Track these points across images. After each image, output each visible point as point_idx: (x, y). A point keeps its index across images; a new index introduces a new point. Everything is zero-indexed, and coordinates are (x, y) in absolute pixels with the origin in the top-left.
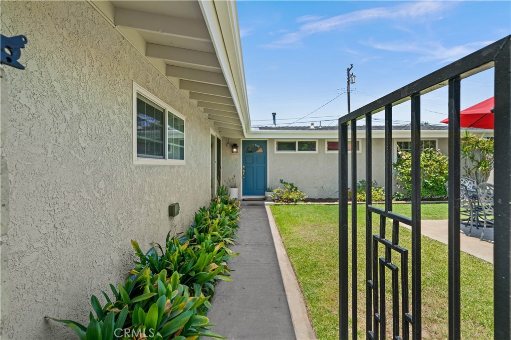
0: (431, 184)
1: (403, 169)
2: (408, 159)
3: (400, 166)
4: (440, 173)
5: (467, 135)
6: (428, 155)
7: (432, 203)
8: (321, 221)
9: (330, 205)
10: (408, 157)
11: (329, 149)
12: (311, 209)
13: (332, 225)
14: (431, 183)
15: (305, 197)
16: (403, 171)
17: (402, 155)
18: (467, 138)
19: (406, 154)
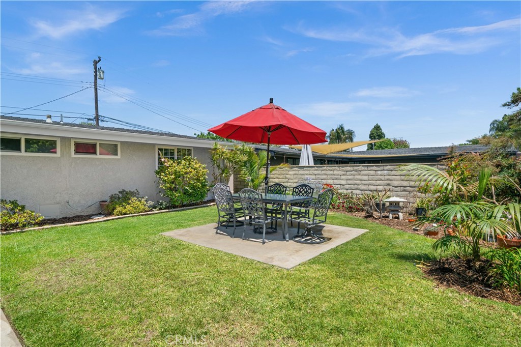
0: (190, 191)
1: (166, 176)
2: (170, 167)
3: (163, 174)
4: (197, 179)
5: (216, 146)
6: (188, 163)
7: (191, 209)
8: (71, 252)
9: (81, 224)
10: (170, 164)
11: (77, 152)
12: (53, 235)
13: (91, 254)
14: (190, 189)
15: (40, 219)
16: (166, 178)
17: (165, 162)
18: (216, 148)
19: (169, 161)
